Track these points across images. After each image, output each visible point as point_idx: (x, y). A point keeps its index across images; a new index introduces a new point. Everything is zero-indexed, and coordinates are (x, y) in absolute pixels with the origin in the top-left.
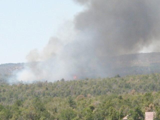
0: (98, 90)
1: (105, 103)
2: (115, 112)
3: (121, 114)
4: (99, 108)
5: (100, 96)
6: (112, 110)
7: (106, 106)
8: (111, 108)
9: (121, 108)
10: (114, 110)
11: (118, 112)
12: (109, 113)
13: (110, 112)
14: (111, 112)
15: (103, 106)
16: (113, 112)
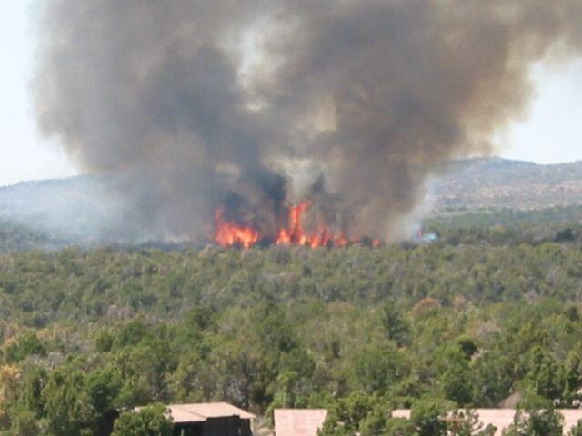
0: (492, 284)
1: (516, 330)
2: (549, 365)
3: (571, 374)
4: (492, 348)
5: (499, 306)
6: (539, 359)
7: (518, 343)
8: (539, 349)
9: (572, 353)
10: (546, 359)
11: (563, 367)
12: (529, 370)
13: (532, 365)
14: (538, 365)
15: (510, 340)
16: (543, 365)
